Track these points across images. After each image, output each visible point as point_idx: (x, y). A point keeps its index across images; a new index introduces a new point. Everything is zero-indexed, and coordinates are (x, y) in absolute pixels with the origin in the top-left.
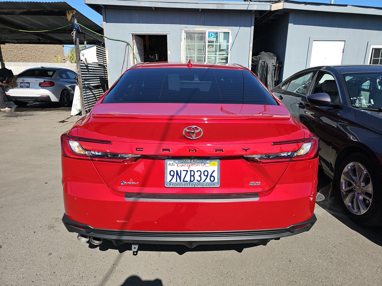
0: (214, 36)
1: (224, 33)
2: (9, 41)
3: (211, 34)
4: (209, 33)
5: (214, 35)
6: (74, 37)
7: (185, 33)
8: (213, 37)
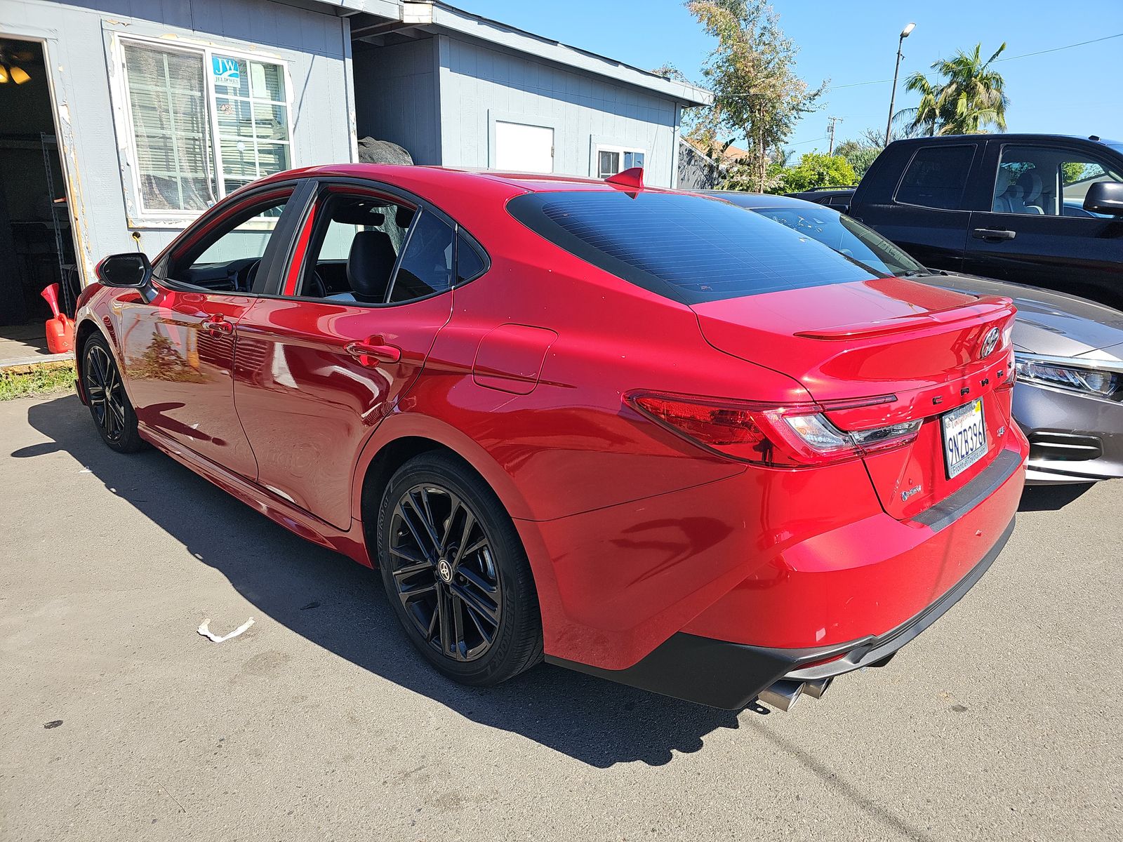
0: (233, 72)
1: (267, 67)
3: (223, 63)
4: (215, 57)
5: (232, 68)
7: (123, 48)
8: (230, 76)
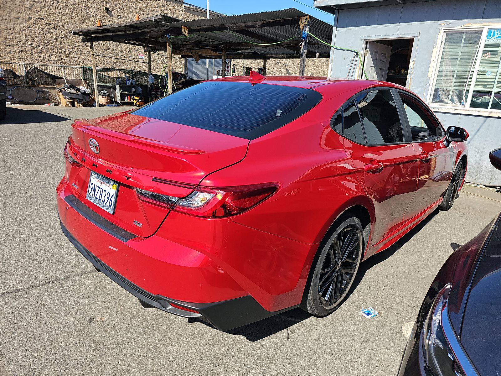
2: (274, 56)
3: (494, 32)
4: (490, 30)
5: (499, 34)
6: (302, 49)
7: (445, 34)
8: (496, 38)
